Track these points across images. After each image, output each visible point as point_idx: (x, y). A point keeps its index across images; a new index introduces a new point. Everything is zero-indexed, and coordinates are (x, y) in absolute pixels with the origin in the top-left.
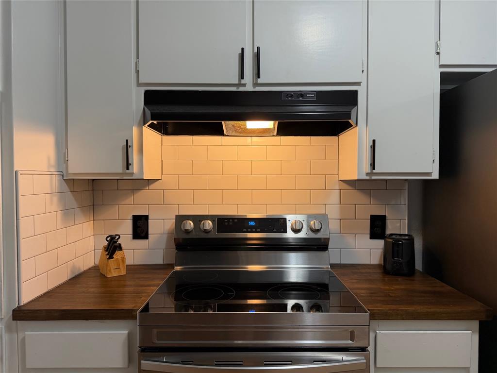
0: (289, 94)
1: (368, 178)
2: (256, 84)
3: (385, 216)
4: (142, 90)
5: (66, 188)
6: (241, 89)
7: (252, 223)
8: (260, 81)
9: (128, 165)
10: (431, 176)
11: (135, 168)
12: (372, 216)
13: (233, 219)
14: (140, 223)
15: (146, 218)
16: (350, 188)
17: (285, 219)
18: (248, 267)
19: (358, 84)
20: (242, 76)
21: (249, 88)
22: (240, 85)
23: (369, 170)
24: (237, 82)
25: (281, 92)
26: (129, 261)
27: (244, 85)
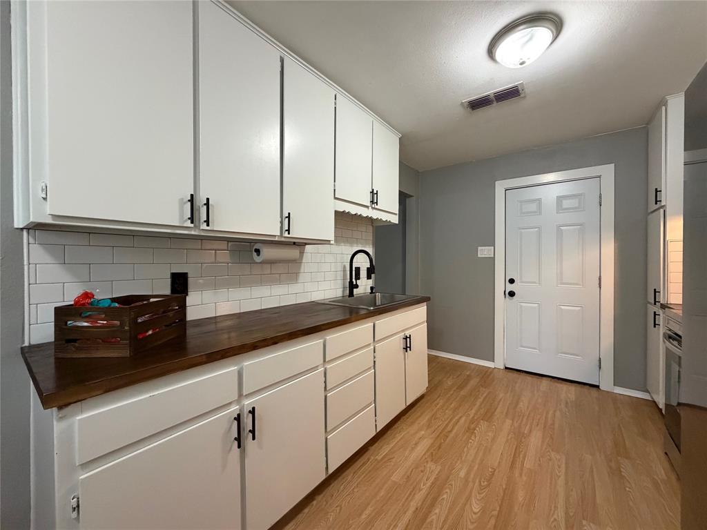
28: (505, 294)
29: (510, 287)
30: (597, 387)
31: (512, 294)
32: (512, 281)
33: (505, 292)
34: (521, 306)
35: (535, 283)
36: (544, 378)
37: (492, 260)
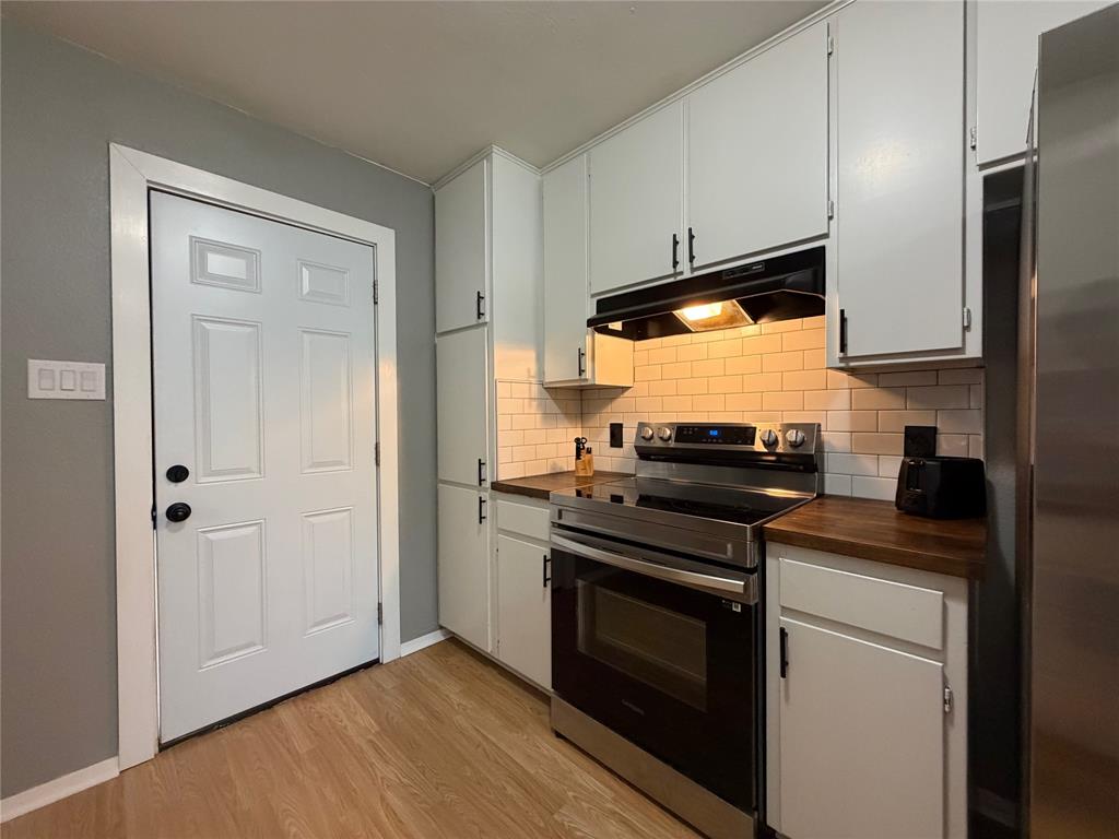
0: (732, 271)
1: (842, 365)
2: (693, 270)
3: (935, 428)
4: (595, 300)
5: (547, 395)
6: (679, 278)
7: (714, 433)
8: (695, 265)
9: (581, 371)
10: (964, 354)
11: (588, 375)
12: (907, 428)
13: (694, 427)
14: (616, 431)
15: (621, 426)
16: (865, 385)
17: (755, 428)
18: (685, 481)
19: (826, 236)
20: (675, 263)
21: (687, 275)
22: (675, 274)
23: (839, 354)
24: (671, 271)
25: (721, 271)
26: (597, 467)
27: (681, 273)
28: (154, 519)
29: (171, 494)
30: (376, 662)
31: (179, 513)
32: (178, 474)
33: (154, 508)
34: (210, 542)
35: (248, 471)
36: (276, 707)
37: (105, 409)
